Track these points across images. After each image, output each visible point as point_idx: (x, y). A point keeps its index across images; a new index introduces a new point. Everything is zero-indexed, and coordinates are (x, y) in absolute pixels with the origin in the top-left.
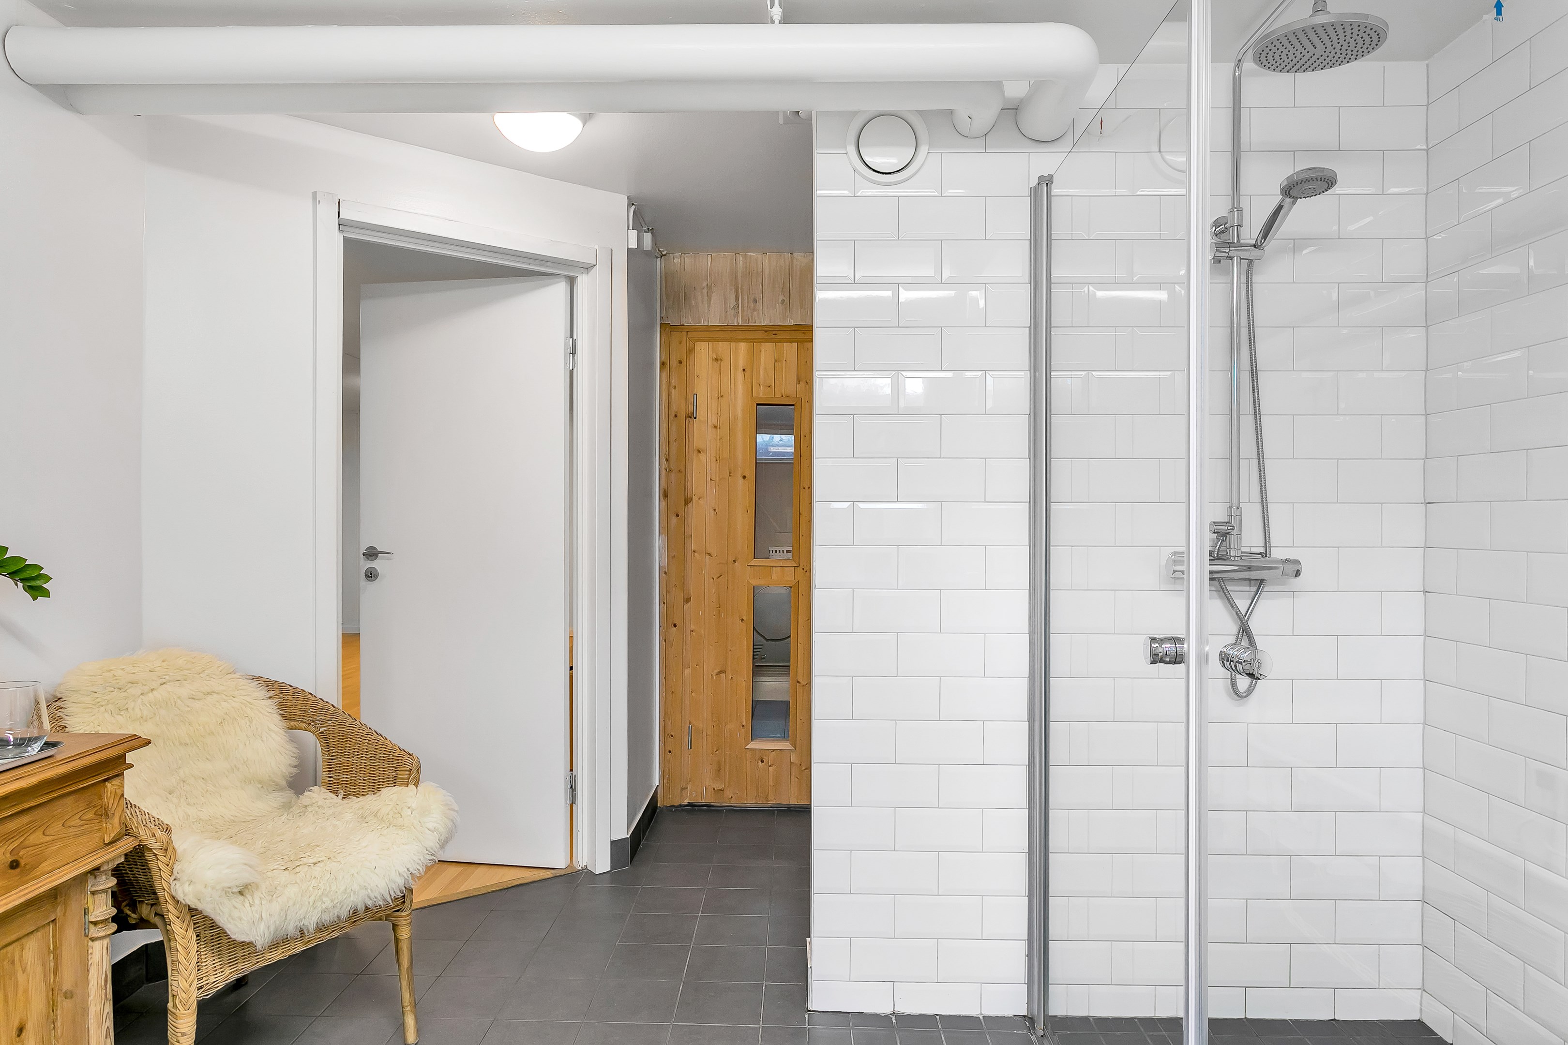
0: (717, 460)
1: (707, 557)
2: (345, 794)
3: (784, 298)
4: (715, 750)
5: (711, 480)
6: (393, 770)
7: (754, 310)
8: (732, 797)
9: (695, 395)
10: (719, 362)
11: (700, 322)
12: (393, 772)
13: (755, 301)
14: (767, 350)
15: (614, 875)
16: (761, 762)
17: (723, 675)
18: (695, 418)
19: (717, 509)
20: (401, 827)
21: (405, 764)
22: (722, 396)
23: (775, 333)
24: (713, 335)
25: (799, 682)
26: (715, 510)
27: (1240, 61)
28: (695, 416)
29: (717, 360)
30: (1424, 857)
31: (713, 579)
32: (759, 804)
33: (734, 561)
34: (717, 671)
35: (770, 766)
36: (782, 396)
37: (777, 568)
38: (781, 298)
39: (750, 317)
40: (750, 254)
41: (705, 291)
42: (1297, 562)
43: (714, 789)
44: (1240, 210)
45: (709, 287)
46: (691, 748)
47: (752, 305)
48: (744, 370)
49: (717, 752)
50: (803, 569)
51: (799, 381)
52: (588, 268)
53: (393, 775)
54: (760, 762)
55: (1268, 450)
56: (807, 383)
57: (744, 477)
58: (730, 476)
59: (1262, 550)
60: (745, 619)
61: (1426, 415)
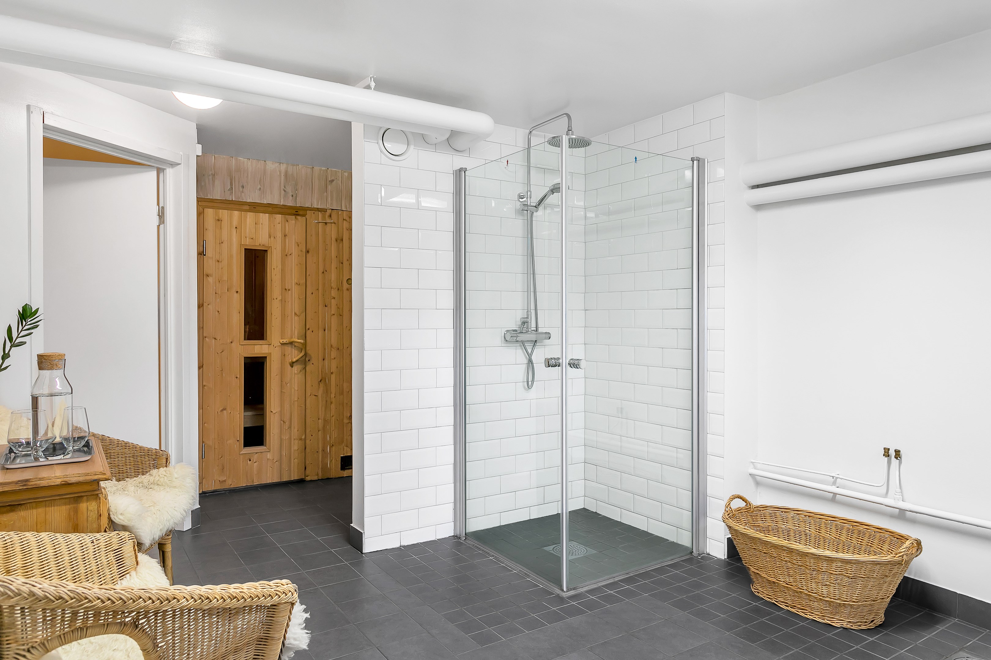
0: (219, 282)
1: (214, 340)
2: (116, 479)
3: (261, 187)
4: (220, 457)
5: (216, 293)
6: (152, 460)
7: (242, 192)
8: (231, 484)
9: (205, 241)
10: (220, 221)
11: (207, 196)
12: (152, 462)
13: (243, 187)
14: (250, 216)
15: (194, 530)
16: (250, 461)
17: (225, 412)
18: (205, 255)
19: (219, 310)
20: (175, 487)
21: (163, 456)
22: (222, 243)
23: (255, 207)
24: (215, 205)
25: (272, 412)
26: (218, 312)
27: (531, 132)
28: (205, 254)
29: (219, 220)
30: (585, 446)
31: (218, 353)
32: (249, 486)
33: (231, 342)
34: (220, 409)
35: (255, 463)
36: (260, 245)
37: (258, 346)
38: (259, 187)
39: (240, 196)
40: (239, 158)
41: (211, 177)
42: (549, 333)
43: (220, 481)
44: (530, 192)
45: (214, 175)
46: (204, 458)
47: (241, 189)
48: (236, 228)
49: (222, 458)
50: (273, 346)
51: (270, 237)
52: (173, 165)
53: (152, 463)
54: (248, 461)
55: (538, 290)
56: (275, 238)
57: (237, 292)
58: (228, 291)
59: (535, 329)
60: (238, 376)
61: (585, 276)
